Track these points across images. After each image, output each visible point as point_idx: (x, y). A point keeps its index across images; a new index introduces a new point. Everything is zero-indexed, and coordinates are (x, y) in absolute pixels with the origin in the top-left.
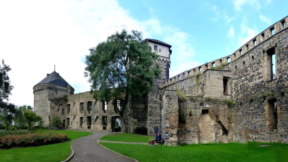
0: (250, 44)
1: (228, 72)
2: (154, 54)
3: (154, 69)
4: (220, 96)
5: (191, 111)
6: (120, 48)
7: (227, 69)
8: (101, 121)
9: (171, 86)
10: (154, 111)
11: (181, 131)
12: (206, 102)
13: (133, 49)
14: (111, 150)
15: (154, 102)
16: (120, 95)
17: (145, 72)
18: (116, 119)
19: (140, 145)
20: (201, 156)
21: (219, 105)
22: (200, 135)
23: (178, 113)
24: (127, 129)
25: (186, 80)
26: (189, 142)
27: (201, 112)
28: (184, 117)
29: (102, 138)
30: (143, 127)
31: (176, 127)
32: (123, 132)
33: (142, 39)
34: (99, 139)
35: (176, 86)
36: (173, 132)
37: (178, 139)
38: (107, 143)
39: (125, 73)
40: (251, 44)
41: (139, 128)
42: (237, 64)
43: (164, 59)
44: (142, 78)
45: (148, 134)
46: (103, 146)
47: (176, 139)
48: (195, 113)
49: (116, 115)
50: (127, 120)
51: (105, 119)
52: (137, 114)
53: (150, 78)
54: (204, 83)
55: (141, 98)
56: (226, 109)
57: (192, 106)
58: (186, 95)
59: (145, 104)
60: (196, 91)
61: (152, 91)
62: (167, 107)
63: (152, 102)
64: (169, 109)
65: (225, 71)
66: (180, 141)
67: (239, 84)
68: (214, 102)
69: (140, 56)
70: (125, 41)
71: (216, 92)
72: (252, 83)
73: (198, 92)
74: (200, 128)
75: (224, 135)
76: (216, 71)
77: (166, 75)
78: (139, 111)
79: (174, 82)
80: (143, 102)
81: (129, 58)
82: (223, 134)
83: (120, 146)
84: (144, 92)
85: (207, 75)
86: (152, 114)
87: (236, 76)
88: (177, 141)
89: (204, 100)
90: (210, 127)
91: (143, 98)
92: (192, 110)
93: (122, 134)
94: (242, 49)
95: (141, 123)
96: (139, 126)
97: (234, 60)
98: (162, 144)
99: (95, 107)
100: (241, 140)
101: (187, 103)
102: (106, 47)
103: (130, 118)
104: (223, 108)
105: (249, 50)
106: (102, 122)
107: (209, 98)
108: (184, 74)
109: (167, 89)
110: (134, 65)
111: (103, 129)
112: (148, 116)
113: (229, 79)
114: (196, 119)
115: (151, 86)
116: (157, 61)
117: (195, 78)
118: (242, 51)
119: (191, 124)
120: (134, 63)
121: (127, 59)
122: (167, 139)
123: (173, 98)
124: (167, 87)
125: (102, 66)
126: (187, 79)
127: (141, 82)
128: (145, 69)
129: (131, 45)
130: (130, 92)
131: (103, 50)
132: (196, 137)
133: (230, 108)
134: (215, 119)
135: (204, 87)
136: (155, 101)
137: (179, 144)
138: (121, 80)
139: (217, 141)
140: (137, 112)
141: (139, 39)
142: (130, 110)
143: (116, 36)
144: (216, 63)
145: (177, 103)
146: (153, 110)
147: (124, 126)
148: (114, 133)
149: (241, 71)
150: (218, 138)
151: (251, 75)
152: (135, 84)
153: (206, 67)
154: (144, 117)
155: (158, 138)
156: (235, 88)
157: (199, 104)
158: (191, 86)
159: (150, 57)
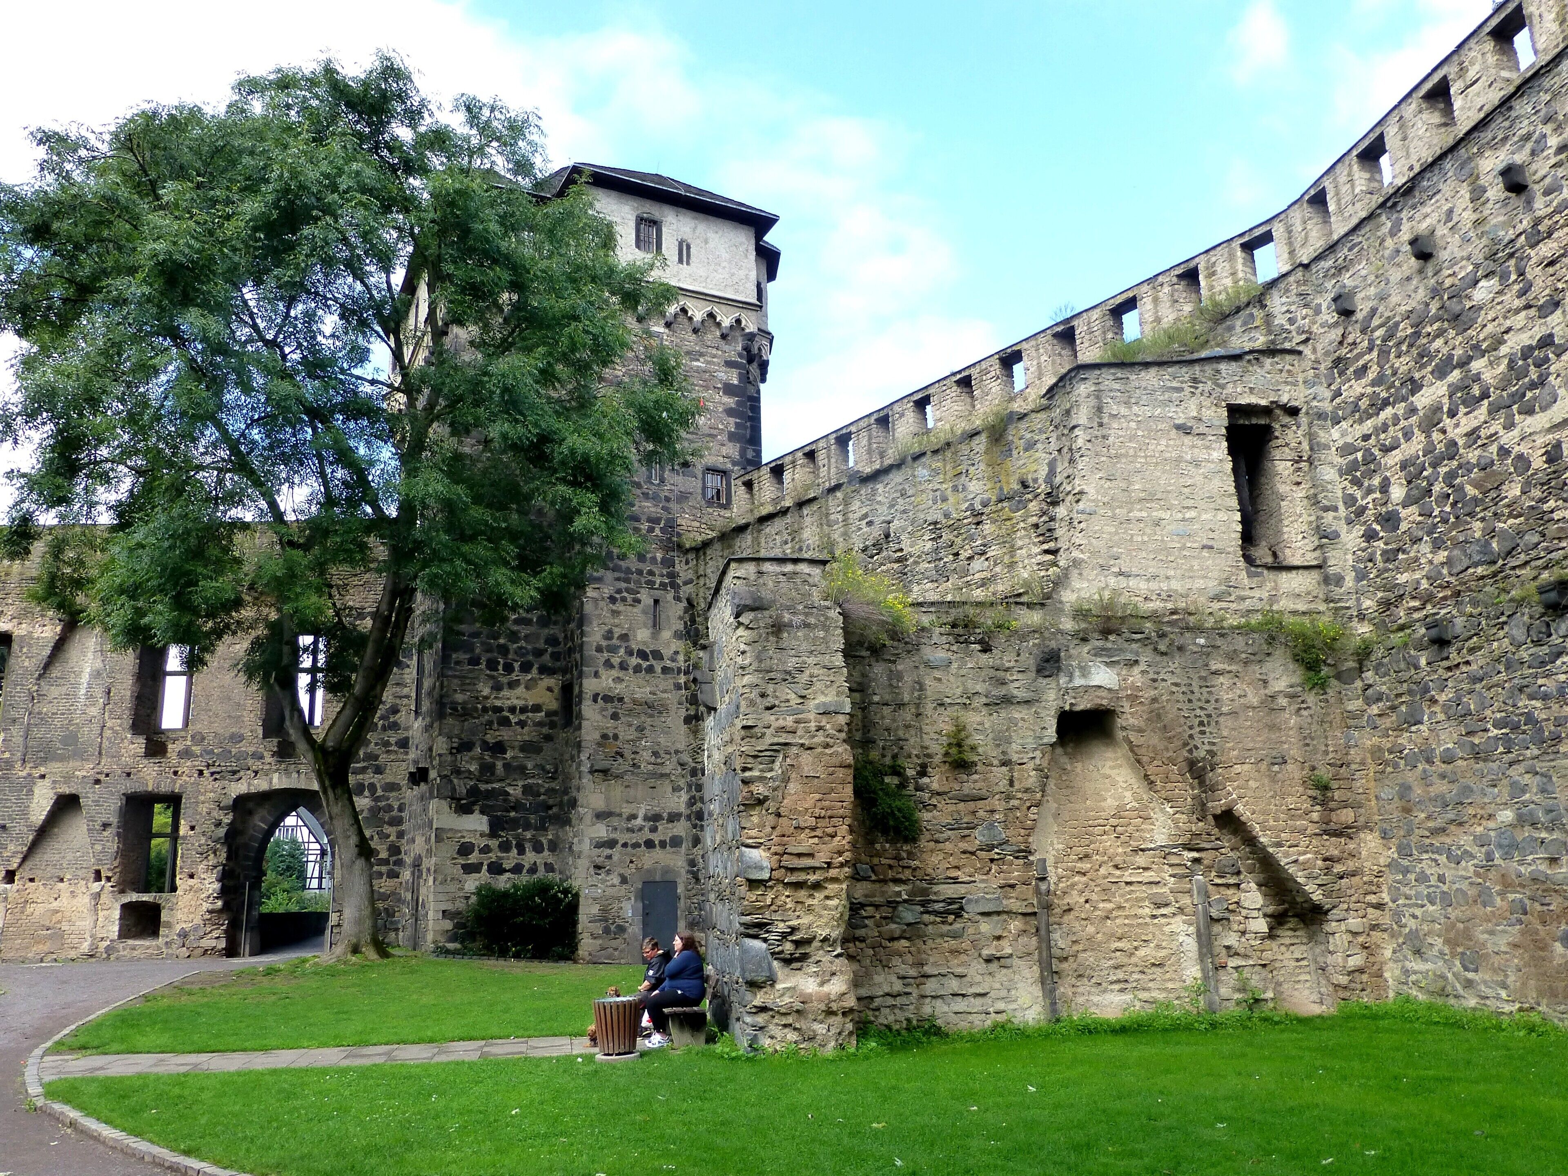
0: (1463, 71)
1: (1268, 362)
2: (634, 276)
3: (637, 387)
4: (1212, 586)
5: (960, 728)
6: (344, 183)
7: (1260, 341)
8: (110, 842)
9: (778, 524)
10: (632, 734)
11: (877, 907)
12: (1085, 640)
13: (466, 232)
14: (187, 1153)
15: (634, 661)
16: (325, 587)
17: (563, 411)
18: (276, 823)
19: (500, 1066)
20: (1076, 1148)
21: (1215, 666)
22: (1060, 941)
23: (844, 752)
24: (390, 913)
25: (906, 472)
26: (960, 1005)
27: (1051, 734)
28: (902, 786)
29: (98, 1026)
30: (543, 889)
31: (833, 873)
32: (339, 950)
33: (537, 161)
34: (59, 1048)
35: (825, 519)
36: (805, 920)
37: (856, 983)
38: (143, 1082)
39: (385, 397)
40: (1471, 74)
41: (505, 894)
42: (1347, 280)
43: (716, 309)
44: (531, 461)
45: (586, 945)
46: (92, 1124)
47: (837, 986)
48: (1002, 740)
49: (278, 781)
50: (391, 830)
51: (161, 818)
52: (487, 769)
53: (599, 458)
54: (1058, 480)
55: (527, 622)
56: (1283, 701)
57: (970, 684)
58: (917, 593)
59: (565, 671)
60: (994, 551)
61: (615, 569)
62: (752, 703)
63: (616, 661)
64: (769, 718)
65: (1236, 358)
66: (871, 998)
67: (1394, 458)
68: (1162, 635)
69: (516, 286)
70: (395, 139)
71: (1168, 550)
72: (1539, 421)
73: (1012, 565)
74: (1052, 879)
75: (1286, 935)
76: (1153, 371)
77: (732, 437)
78: (505, 734)
79: (807, 488)
80: (546, 658)
81: (426, 277)
82: (1277, 920)
83: (289, 1095)
84: (552, 572)
85: (1082, 416)
86: (620, 766)
87: (1355, 388)
88: (851, 1002)
89: (1068, 625)
90: (1141, 860)
91: (544, 622)
92: (972, 719)
93: (332, 973)
94: (1381, 137)
95: (521, 851)
96: (503, 882)
97: (1317, 243)
98: (711, 1039)
99: (54, 692)
100: (1469, 984)
101: (929, 665)
102: (217, 151)
103: (417, 807)
104: (1250, 692)
105: (1463, 127)
106: (124, 853)
107: (1110, 606)
108: (883, 420)
109: (744, 545)
110: (470, 357)
111: (125, 933)
112: (587, 780)
113: (1286, 419)
114: (1009, 798)
115: (611, 529)
116: (658, 328)
117: (982, 448)
118: (1384, 160)
119: (964, 845)
120: (472, 343)
121: (410, 287)
122: (754, 985)
123: (797, 620)
124: (741, 529)
125: (162, 309)
126: (917, 457)
127: (525, 489)
128: (560, 393)
129: (452, 204)
130: (425, 565)
131: (180, 173)
132: (1016, 962)
133: (1321, 686)
134: (1186, 791)
135: (1061, 511)
136: (643, 655)
137: (862, 1030)
138: (345, 457)
139: (1224, 991)
140: (486, 746)
141: (518, 164)
142: (428, 728)
143: (312, 82)
144: (1146, 305)
145: (839, 660)
146: (626, 733)
147: (359, 886)
148: (244, 962)
149: (1405, 330)
150: (1233, 962)
151: (1514, 343)
152: (477, 500)
153: (1066, 352)
154: (551, 792)
155: (673, 976)
156: (1350, 501)
157: (1029, 661)
158: (947, 516)
159: (606, 301)
